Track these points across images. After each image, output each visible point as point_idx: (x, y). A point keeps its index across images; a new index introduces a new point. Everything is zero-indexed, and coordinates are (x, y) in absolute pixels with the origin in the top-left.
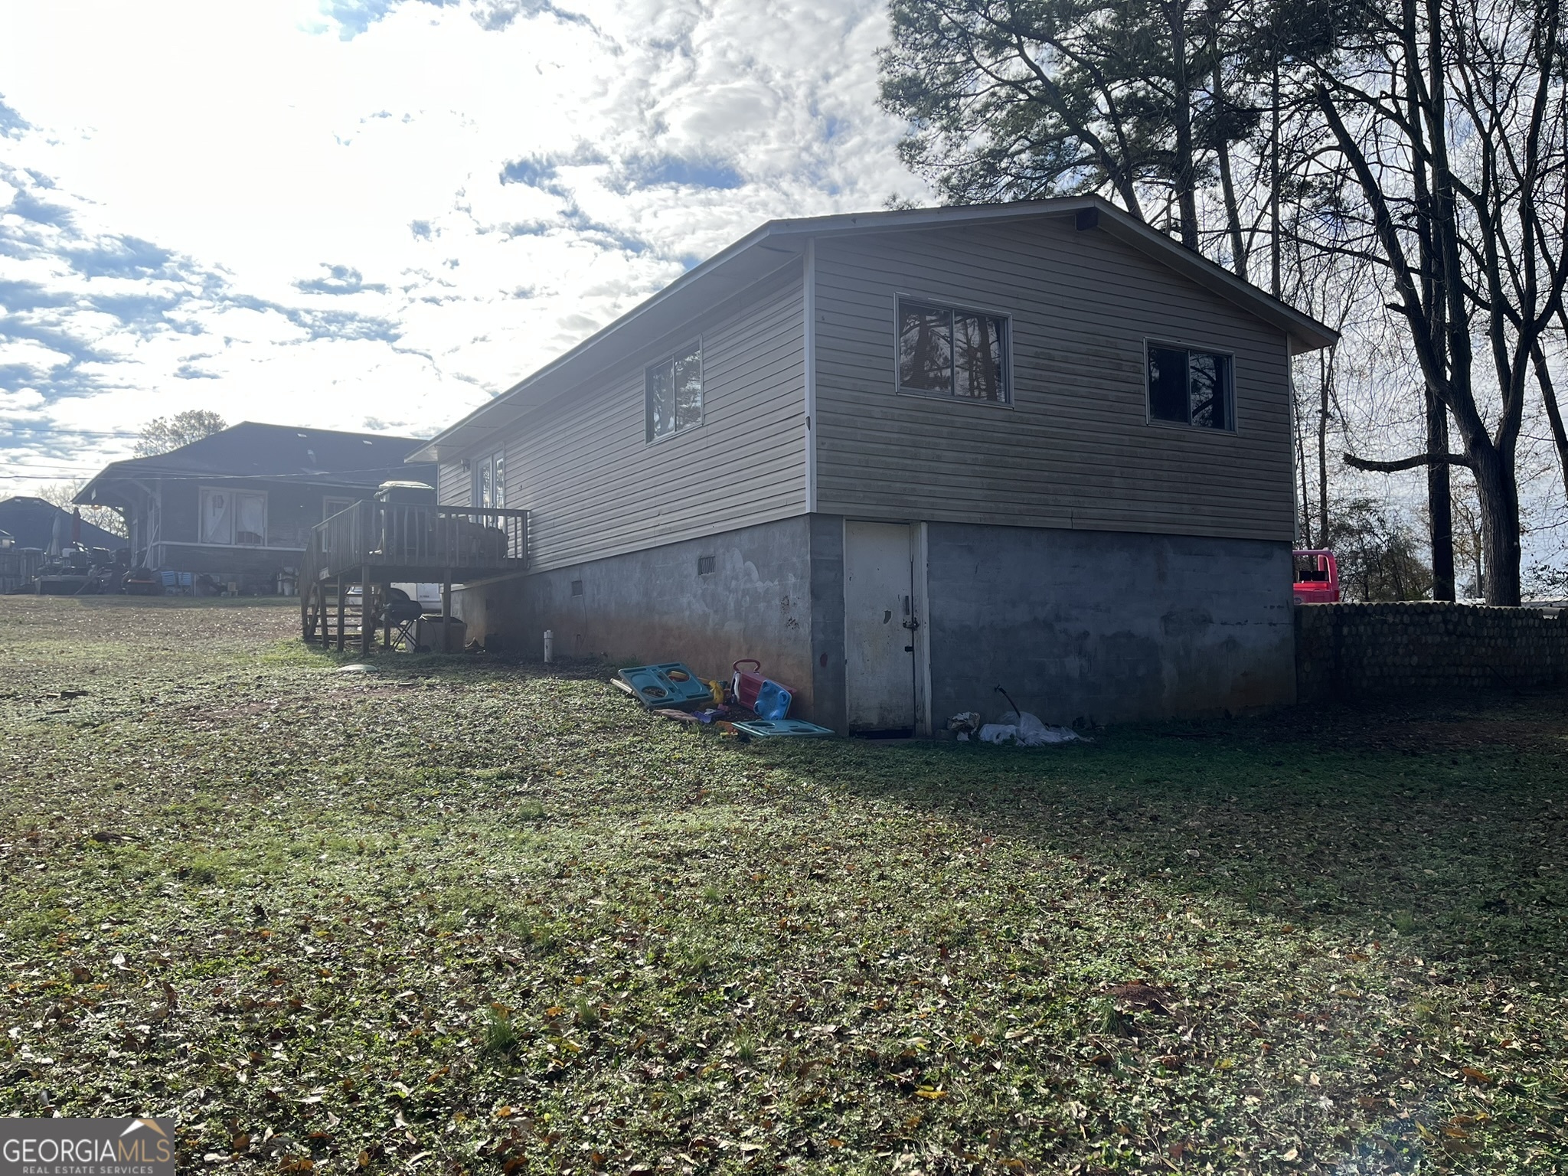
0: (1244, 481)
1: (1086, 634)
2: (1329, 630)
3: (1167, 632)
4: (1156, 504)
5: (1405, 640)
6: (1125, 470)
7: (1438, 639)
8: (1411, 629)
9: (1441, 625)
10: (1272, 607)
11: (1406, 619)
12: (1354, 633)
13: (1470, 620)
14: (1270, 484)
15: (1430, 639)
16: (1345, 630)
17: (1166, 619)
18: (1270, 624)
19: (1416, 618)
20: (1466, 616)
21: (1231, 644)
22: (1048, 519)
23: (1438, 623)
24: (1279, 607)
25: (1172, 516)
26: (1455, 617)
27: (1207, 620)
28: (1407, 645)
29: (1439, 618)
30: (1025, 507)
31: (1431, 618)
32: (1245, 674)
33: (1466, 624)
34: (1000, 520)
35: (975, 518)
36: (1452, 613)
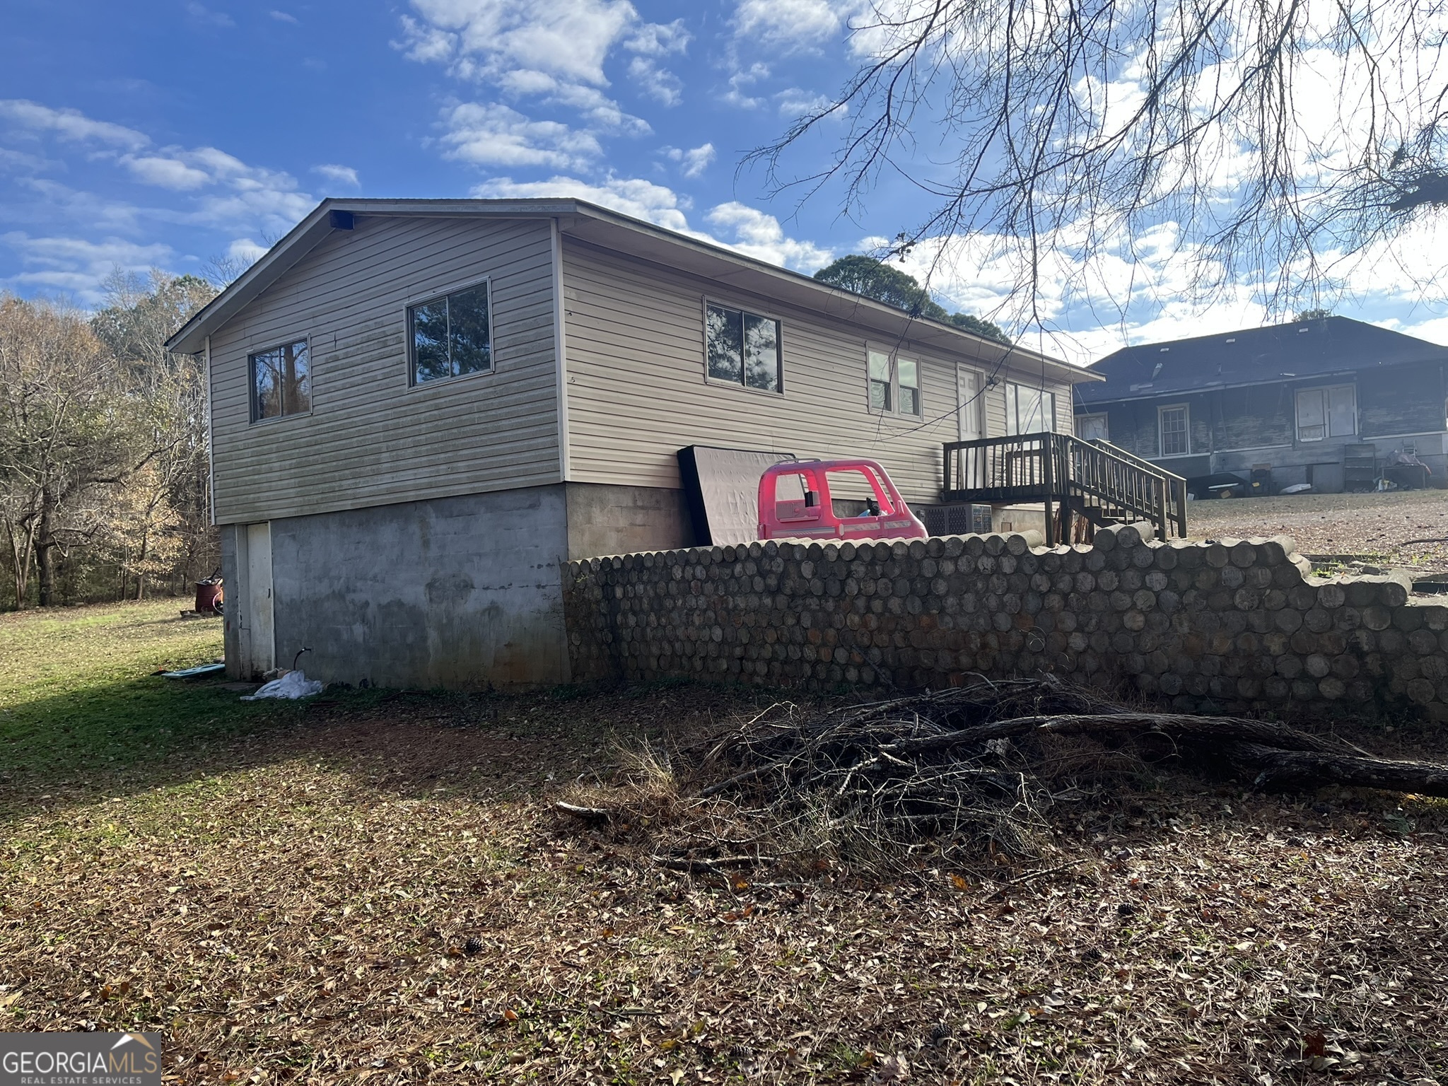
0: (504, 422)
1: (367, 603)
2: (598, 593)
3: (431, 600)
4: (415, 471)
5: (702, 601)
6: (390, 443)
7: (754, 601)
8: (709, 587)
9: (757, 579)
10: (540, 566)
11: (700, 572)
12: (632, 595)
13: (807, 570)
14: (532, 418)
15: (741, 602)
16: (619, 592)
17: (430, 586)
18: (539, 587)
19: (715, 571)
20: (799, 564)
21: (494, 610)
22: (335, 504)
23: (752, 577)
24: (549, 565)
25: (430, 480)
26: (778, 565)
27: (468, 586)
28: (705, 611)
29: (751, 568)
30: (320, 496)
31: (738, 568)
32: (509, 645)
33: (801, 576)
34: (307, 511)
35: (292, 512)
36: (772, 559)
